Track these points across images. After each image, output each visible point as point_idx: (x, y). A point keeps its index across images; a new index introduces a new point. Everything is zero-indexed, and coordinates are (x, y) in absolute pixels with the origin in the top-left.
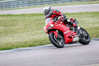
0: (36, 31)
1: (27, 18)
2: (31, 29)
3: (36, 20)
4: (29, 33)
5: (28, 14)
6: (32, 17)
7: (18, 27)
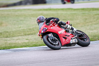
0: (96, 26)
1: (87, 12)
2: (90, 23)
3: (96, 15)
4: (88, 28)
5: (88, 9)
6: (91, 12)
7: (78, 21)
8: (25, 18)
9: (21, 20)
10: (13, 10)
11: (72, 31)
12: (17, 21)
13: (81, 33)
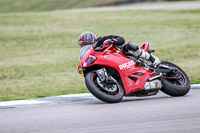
8: (152, 28)
9: (144, 33)
10: (128, 11)
11: (150, 63)
12: (137, 35)
13: (171, 68)
